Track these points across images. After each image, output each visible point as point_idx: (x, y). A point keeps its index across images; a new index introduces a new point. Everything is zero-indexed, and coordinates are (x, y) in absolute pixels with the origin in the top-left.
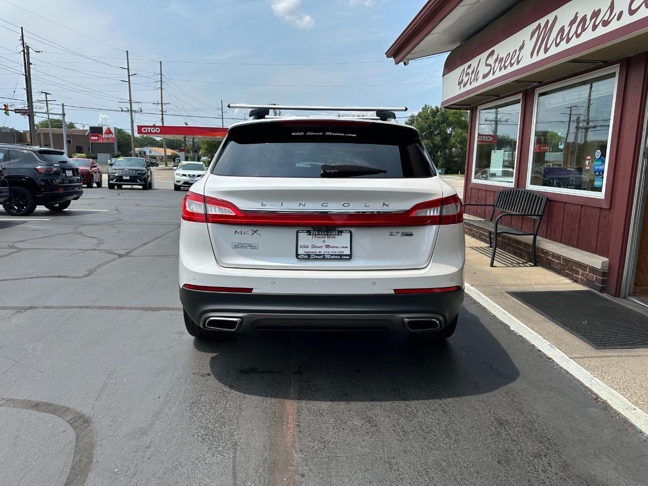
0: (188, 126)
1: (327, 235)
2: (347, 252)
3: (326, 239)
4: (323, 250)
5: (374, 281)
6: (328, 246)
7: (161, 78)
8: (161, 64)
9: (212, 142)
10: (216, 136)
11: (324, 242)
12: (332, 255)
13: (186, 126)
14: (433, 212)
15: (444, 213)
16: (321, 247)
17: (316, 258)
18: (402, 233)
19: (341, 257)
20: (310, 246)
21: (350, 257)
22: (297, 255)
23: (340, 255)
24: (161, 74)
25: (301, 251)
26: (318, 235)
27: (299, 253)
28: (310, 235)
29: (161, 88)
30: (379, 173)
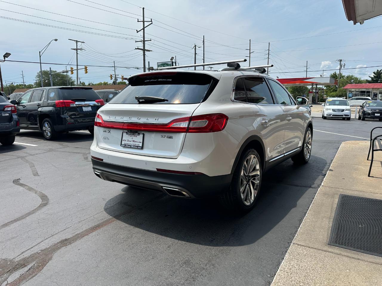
0: (279, 78)
1: (133, 135)
2: (141, 145)
3: (133, 137)
4: (132, 143)
5: (146, 162)
6: (133, 141)
7: (269, 52)
8: (269, 44)
9: (295, 87)
10: (296, 83)
11: (132, 138)
12: (134, 146)
13: (277, 79)
14: (184, 125)
15: (191, 126)
16: (131, 141)
17: (128, 147)
18: (168, 136)
19: (137, 147)
20: (127, 141)
21: (142, 148)
22: (121, 144)
23: (137, 146)
24: (269, 50)
25: (123, 143)
26: (130, 134)
27: (122, 144)
28: (127, 134)
29: (268, 58)
30: (164, 101)
